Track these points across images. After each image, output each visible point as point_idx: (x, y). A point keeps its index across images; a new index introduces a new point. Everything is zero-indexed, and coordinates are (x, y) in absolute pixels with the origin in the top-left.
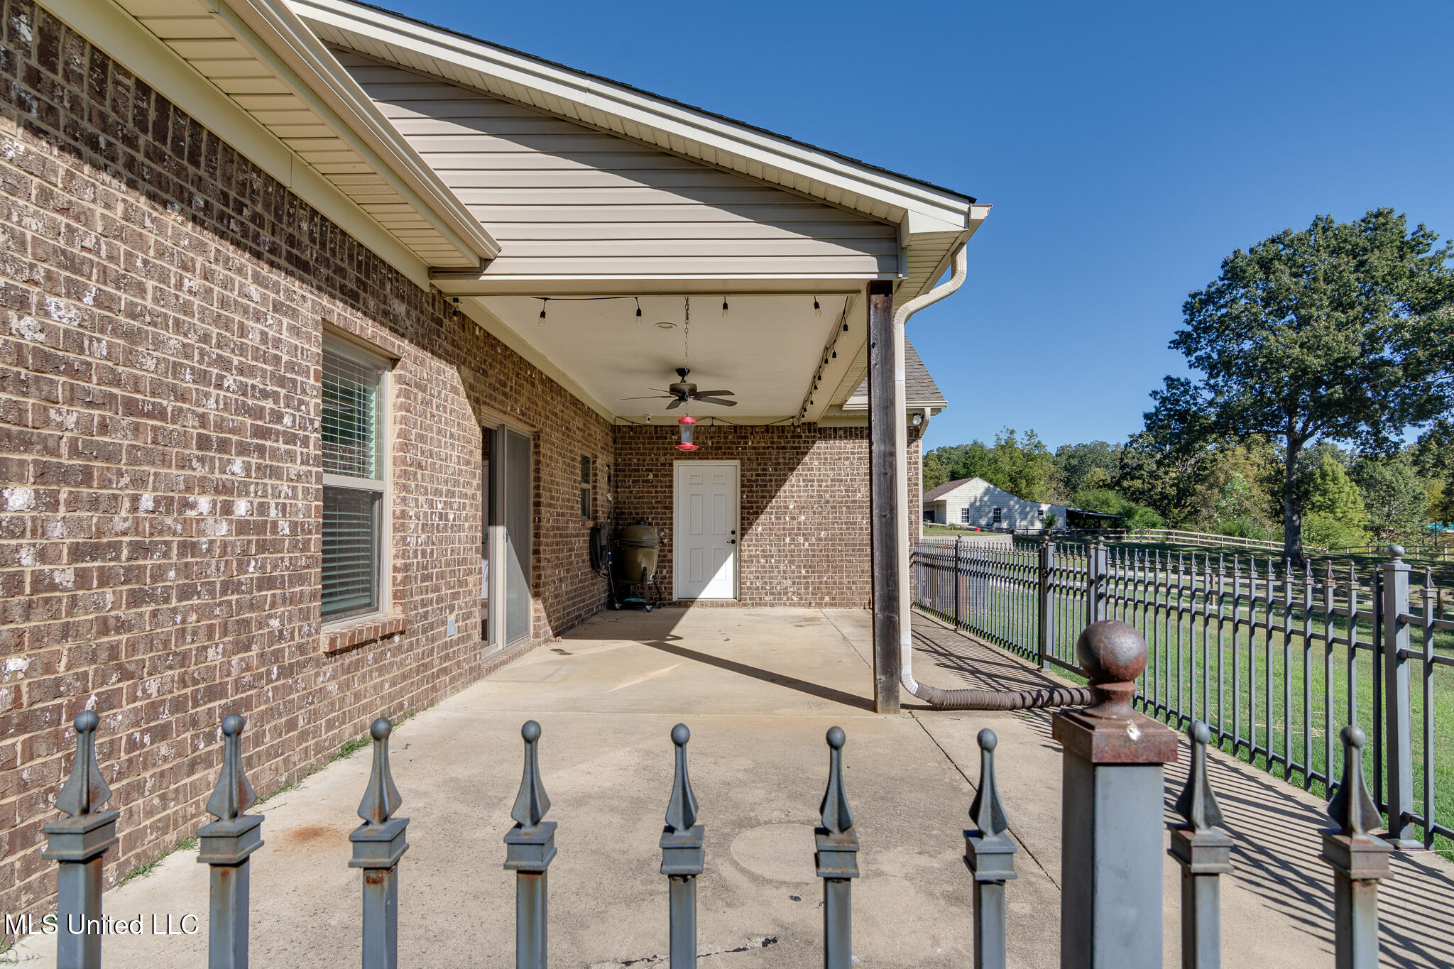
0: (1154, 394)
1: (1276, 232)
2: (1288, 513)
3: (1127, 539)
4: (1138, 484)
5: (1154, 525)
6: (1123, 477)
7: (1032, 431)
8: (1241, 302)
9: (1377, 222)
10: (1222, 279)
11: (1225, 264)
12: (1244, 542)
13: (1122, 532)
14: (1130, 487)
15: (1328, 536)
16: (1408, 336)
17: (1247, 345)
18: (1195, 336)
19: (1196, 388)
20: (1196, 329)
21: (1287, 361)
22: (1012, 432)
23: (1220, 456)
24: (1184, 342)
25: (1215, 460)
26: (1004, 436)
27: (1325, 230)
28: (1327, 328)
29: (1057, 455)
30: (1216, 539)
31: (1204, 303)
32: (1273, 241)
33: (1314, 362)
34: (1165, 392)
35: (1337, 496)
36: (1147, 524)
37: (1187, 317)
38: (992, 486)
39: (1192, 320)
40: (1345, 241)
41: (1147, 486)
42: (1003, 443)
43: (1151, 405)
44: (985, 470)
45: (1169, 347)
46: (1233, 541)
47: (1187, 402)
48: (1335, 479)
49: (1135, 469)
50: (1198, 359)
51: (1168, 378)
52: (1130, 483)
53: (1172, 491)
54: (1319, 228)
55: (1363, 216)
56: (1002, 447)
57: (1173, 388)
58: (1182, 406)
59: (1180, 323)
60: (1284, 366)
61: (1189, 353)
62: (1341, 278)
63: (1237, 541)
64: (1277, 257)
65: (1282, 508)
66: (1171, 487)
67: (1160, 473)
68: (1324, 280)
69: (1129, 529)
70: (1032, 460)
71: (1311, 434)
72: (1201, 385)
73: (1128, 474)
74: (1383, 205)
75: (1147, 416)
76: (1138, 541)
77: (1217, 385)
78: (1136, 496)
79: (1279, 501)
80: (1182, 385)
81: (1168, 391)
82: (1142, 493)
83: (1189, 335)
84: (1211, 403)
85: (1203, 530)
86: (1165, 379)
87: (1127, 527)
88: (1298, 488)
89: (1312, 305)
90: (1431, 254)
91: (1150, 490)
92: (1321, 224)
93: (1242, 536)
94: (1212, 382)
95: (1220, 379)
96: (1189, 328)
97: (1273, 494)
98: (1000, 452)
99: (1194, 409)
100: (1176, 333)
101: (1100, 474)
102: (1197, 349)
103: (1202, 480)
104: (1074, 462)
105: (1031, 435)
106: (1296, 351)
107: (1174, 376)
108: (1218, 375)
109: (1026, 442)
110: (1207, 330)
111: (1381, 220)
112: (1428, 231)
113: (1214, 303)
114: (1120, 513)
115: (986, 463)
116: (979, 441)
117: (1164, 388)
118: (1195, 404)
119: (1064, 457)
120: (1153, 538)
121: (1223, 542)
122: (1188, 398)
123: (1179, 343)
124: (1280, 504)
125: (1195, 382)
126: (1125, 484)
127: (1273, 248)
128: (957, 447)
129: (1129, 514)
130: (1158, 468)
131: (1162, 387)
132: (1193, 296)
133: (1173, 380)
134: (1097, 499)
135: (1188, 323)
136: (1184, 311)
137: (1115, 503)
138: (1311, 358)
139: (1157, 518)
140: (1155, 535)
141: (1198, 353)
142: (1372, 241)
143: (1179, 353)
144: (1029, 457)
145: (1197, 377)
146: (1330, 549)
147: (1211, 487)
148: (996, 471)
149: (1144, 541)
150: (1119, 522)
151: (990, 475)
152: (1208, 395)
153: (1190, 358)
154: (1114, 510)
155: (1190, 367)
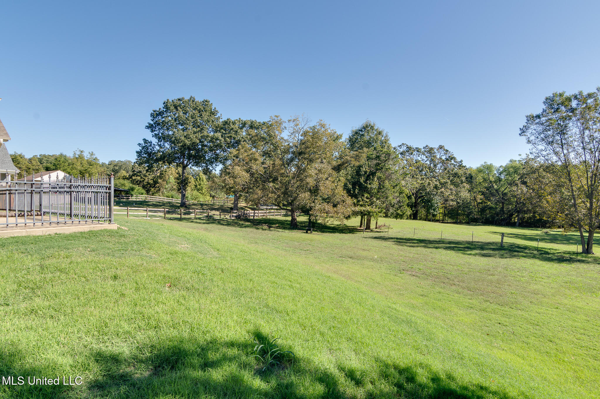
0: (139, 144)
1: (180, 97)
2: (182, 190)
3: (131, 199)
4: (139, 178)
5: (142, 194)
6: (134, 175)
7: (92, 152)
8: (169, 118)
9: (206, 103)
10: (164, 108)
11: (164, 103)
12: (173, 200)
13: (129, 196)
14: (135, 179)
15: (197, 198)
16: (210, 139)
17: (171, 133)
18: (154, 126)
19: (154, 145)
20: (155, 124)
21: (180, 141)
22: (82, 152)
23: (168, 170)
24: (150, 127)
25: (166, 171)
26: (78, 153)
27: (193, 101)
28: (191, 133)
29: (109, 165)
30: (164, 199)
31: (157, 115)
32: (179, 100)
33: (188, 142)
34: (143, 144)
35: (203, 186)
36: (139, 194)
37: (152, 118)
38: (68, 175)
39: (154, 120)
40: (198, 107)
41: (142, 180)
42: (77, 156)
43: (139, 149)
44: (66, 167)
45: (145, 128)
46: (169, 199)
47: (151, 149)
48: (203, 180)
49: (138, 172)
50: (156, 134)
51: (144, 140)
52: (136, 178)
53: (151, 182)
54: (192, 100)
55: (203, 100)
56: (77, 158)
57: (146, 143)
58: (149, 150)
59: (149, 120)
60: (179, 142)
61: (152, 131)
62: (195, 117)
63: (171, 200)
64: (180, 105)
65: (181, 188)
66: (151, 180)
67: (147, 174)
68: (191, 117)
69: (132, 195)
70: (91, 165)
71: (189, 165)
72: (156, 144)
73: (135, 174)
74: (208, 99)
75: (137, 152)
76: (135, 200)
77: (161, 145)
78: (138, 183)
79: (180, 186)
80: (149, 142)
81: (144, 144)
82: (140, 182)
83: (152, 125)
84: (159, 151)
85: (160, 196)
86: (143, 139)
87: (131, 194)
88: (185, 182)
89: (188, 124)
90: (217, 117)
91: (143, 181)
92: (192, 99)
93: (172, 198)
94: (159, 143)
95: (162, 143)
96: (152, 123)
97: (178, 183)
98: (75, 160)
99: (153, 152)
100: (148, 123)
101: (123, 173)
102: (155, 131)
103: (161, 178)
104: (117, 168)
105: (92, 154)
106: (183, 138)
107: (146, 139)
108: (161, 141)
109: (89, 157)
110: (159, 124)
111: (207, 103)
112: (217, 110)
113: (161, 116)
114: (129, 189)
115: (67, 164)
116: (64, 154)
117: (143, 143)
118: (154, 150)
119: (112, 166)
120: (142, 199)
121: (166, 200)
122: (151, 148)
123: (149, 127)
124: (180, 187)
125: (153, 142)
126: (134, 178)
127: (179, 102)
128: (53, 156)
129: (133, 189)
130: (146, 172)
131: (142, 142)
132: (155, 111)
133: (146, 140)
134: (120, 183)
135: (152, 121)
136: (151, 116)
137: (128, 185)
138: (187, 141)
139: (144, 191)
140: (142, 198)
141: (155, 132)
142: (204, 108)
143: (149, 131)
144: (90, 164)
145: (155, 141)
146: (198, 202)
147: (164, 181)
148: (72, 169)
149: (138, 200)
150: (128, 192)
151: (69, 170)
152: (158, 148)
153: (153, 133)
154: (126, 188)
155: (153, 136)
